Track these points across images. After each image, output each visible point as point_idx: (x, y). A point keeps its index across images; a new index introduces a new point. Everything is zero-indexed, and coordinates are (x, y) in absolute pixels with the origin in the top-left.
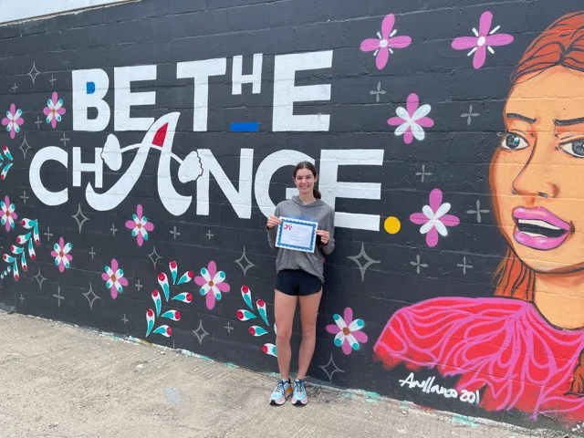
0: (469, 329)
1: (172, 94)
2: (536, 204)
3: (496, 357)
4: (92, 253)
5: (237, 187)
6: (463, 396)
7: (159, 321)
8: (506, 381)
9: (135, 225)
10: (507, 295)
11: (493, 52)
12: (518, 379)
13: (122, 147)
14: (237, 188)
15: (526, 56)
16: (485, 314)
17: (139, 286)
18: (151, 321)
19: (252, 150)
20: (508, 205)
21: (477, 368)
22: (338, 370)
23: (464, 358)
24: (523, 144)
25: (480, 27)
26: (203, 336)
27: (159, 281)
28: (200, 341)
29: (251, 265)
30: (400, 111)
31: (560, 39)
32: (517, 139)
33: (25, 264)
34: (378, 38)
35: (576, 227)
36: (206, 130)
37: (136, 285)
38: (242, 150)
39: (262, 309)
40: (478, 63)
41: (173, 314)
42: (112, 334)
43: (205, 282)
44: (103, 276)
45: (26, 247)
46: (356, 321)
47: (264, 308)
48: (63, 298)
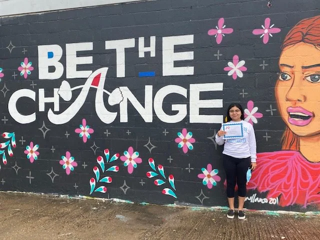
0: (271, 168)
1: (103, 58)
2: (297, 105)
3: (285, 180)
4: (53, 149)
5: (144, 106)
6: (270, 201)
7: (98, 185)
8: (290, 191)
9: (81, 131)
10: (287, 149)
11: (272, 36)
12: (296, 189)
13: (71, 88)
15: (287, 38)
16: (278, 159)
17: (85, 166)
18: (93, 185)
19: (152, 86)
21: (276, 187)
22: (206, 197)
23: (269, 182)
24: (289, 78)
25: (265, 24)
26: (126, 189)
27: (98, 161)
28: (125, 192)
29: (154, 147)
30: (230, 64)
31: (301, 30)
32: (286, 75)
33: (6, 160)
34: (216, 29)
36: (124, 76)
37: (83, 165)
38: (146, 86)
39: (161, 170)
40: (265, 41)
41: (107, 179)
42: (68, 196)
43: (127, 159)
44: (61, 162)
45: (6, 149)
46: (214, 170)
47: (162, 169)
48: (33, 178)
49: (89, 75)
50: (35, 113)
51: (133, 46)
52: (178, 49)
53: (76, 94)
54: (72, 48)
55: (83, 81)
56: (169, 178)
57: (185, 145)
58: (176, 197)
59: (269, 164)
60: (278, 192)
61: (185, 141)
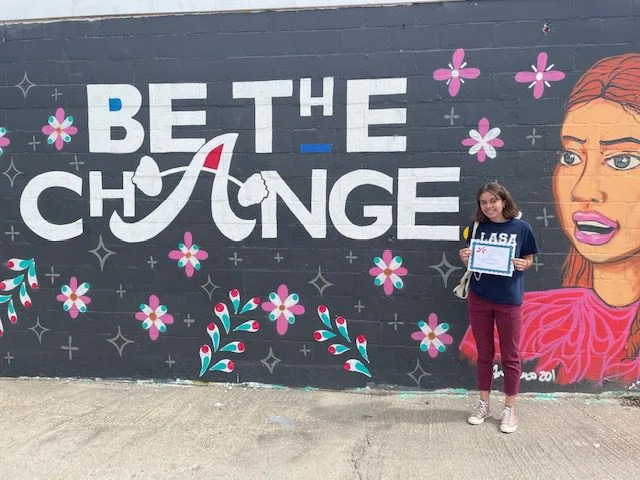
0: (543, 318)
1: (227, 114)
2: (590, 209)
3: (567, 338)
4: (121, 292)
5: (309, 207)
6: (541, 377)
7: (217, 357)
8: (575, 357)
9: (183, 255)
10: (572, 284)
11: (549, 86)
12: (585, 354)
13: (161, 171)
14: (310, 209)
15: (576, 90)
16: (556, 303)
17: (189, 321)
18: (206, 358)
19: (325, 171)
20: (568, 210)
22: (426, 374)
23: (540, 343)
24: (577, 160)
25: (538, 64)
26: (273, 364)
27: (217, 313)
28: (271, 370)
29: (328, 284)
30: (473, 133)
31: (601, 78)
32: (572, 156)
33: (15, 314)
34: (449, 68)
35: (621, 225)
36: (270, 151)
37: (185, 321)
38: (314, 171)
39: (343, 326)
40: (538, 94)
41: (235, 346)
42: (152, 381)
43: (275, 307)
44: (138, 316)
45: (15, 293)
46: (440, 325)
47: (345, 325)
48: (76, 349)
49: (200, 147)
50: (80, 221)
51: (289, 93)
52: (377, 102)
53: (170, 184)
54: (162, 94)
55: (186, 158)
56: (357, 341)
57: (388, 280)
58: (370, 376)
59: (540, 311)
60: (554, 359)
61: (388, 272)
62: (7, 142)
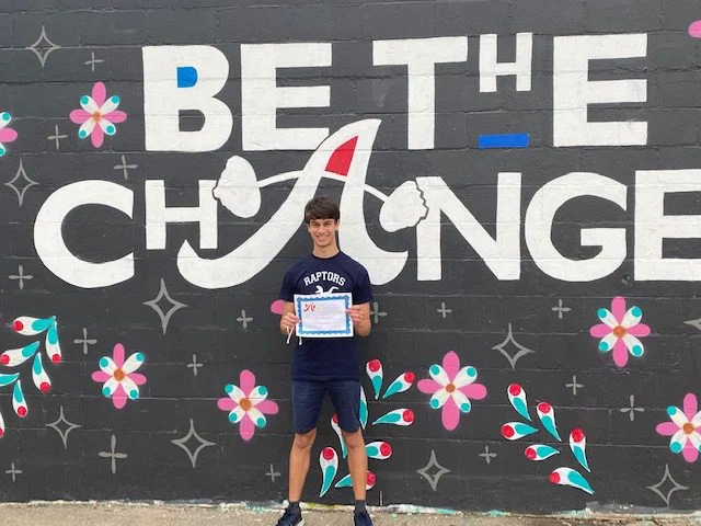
1: (363, 90)
4: (195, 366)
5: (492, 231)
13: (259, 178)
14: (494, 235)
18: (331, 467)
19: (518, 175)
22: (679, 487)
26: (437, 476)
28: (434, 485)
29: (524, 351)
33: (24, 404)
36: (432, 147)
38: (501, 175)
39: (548, 417)
41: (375, 449)
42: (244, 504)
43: (438, 387)
44: (222, 404)
45: (25, 370)
47: (551, 414)
48: (124, 456)
49: (319, 142)
50: (131, 256)
51: (462, 57)
52: (601, 70)
53: (273, 199)
54: (262, 60)
55: (299, 158)
56: (571, 439)
57: (620, 344)
58: (590, 492)
61: (620, 332)
62: (13, 136)
